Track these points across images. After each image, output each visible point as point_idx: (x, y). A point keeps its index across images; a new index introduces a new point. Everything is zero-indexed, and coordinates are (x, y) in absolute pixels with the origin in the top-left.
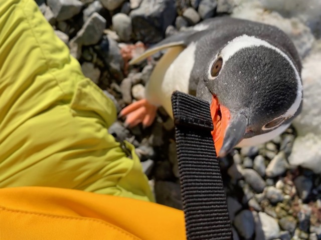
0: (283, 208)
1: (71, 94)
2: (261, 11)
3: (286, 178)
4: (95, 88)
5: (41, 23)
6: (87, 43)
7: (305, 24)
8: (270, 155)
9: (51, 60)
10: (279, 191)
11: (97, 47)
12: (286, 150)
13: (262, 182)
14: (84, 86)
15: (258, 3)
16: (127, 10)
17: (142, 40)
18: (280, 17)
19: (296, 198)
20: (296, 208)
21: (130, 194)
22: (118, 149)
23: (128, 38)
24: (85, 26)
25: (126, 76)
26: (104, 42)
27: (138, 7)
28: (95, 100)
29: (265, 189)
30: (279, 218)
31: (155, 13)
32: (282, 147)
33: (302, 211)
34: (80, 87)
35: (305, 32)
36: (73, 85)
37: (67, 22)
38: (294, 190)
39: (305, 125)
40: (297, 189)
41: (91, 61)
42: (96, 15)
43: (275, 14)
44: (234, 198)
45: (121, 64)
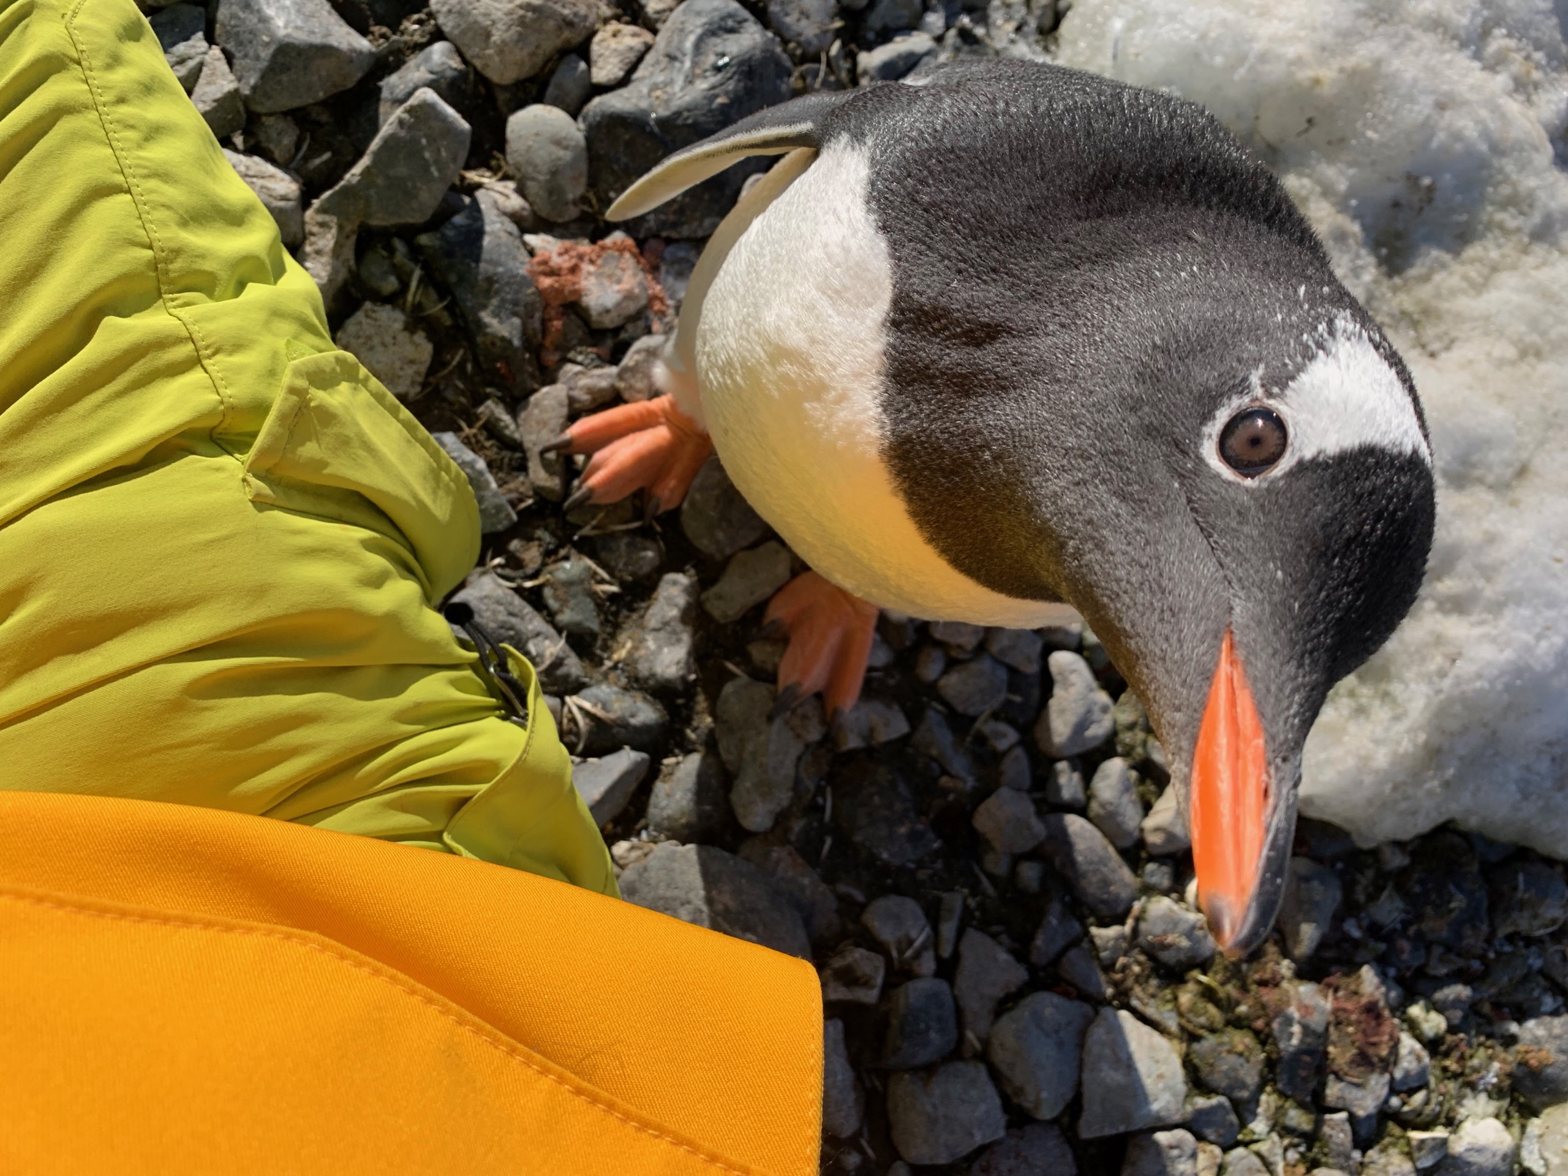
1: (260, 408)
4: (378, 397)
9: (177, 252)
13: (1124, 875)
14: (322, 378)
16: (575, 91)
17: (630, 230)
19: (1272, 949)
22: (468, 674)
23: (573, 212)
27: (624, 81)
28: (368, 447)
29: (1137, 906)
30: (1191, 1037)
31: (691, 108)
33: (1293, 1011)
34: (302, 383)
36: (272, 373)
37: (298, 116)
41: (394, 299)
42: (429, 96)
44: (994, 936)
45: (526, 318)
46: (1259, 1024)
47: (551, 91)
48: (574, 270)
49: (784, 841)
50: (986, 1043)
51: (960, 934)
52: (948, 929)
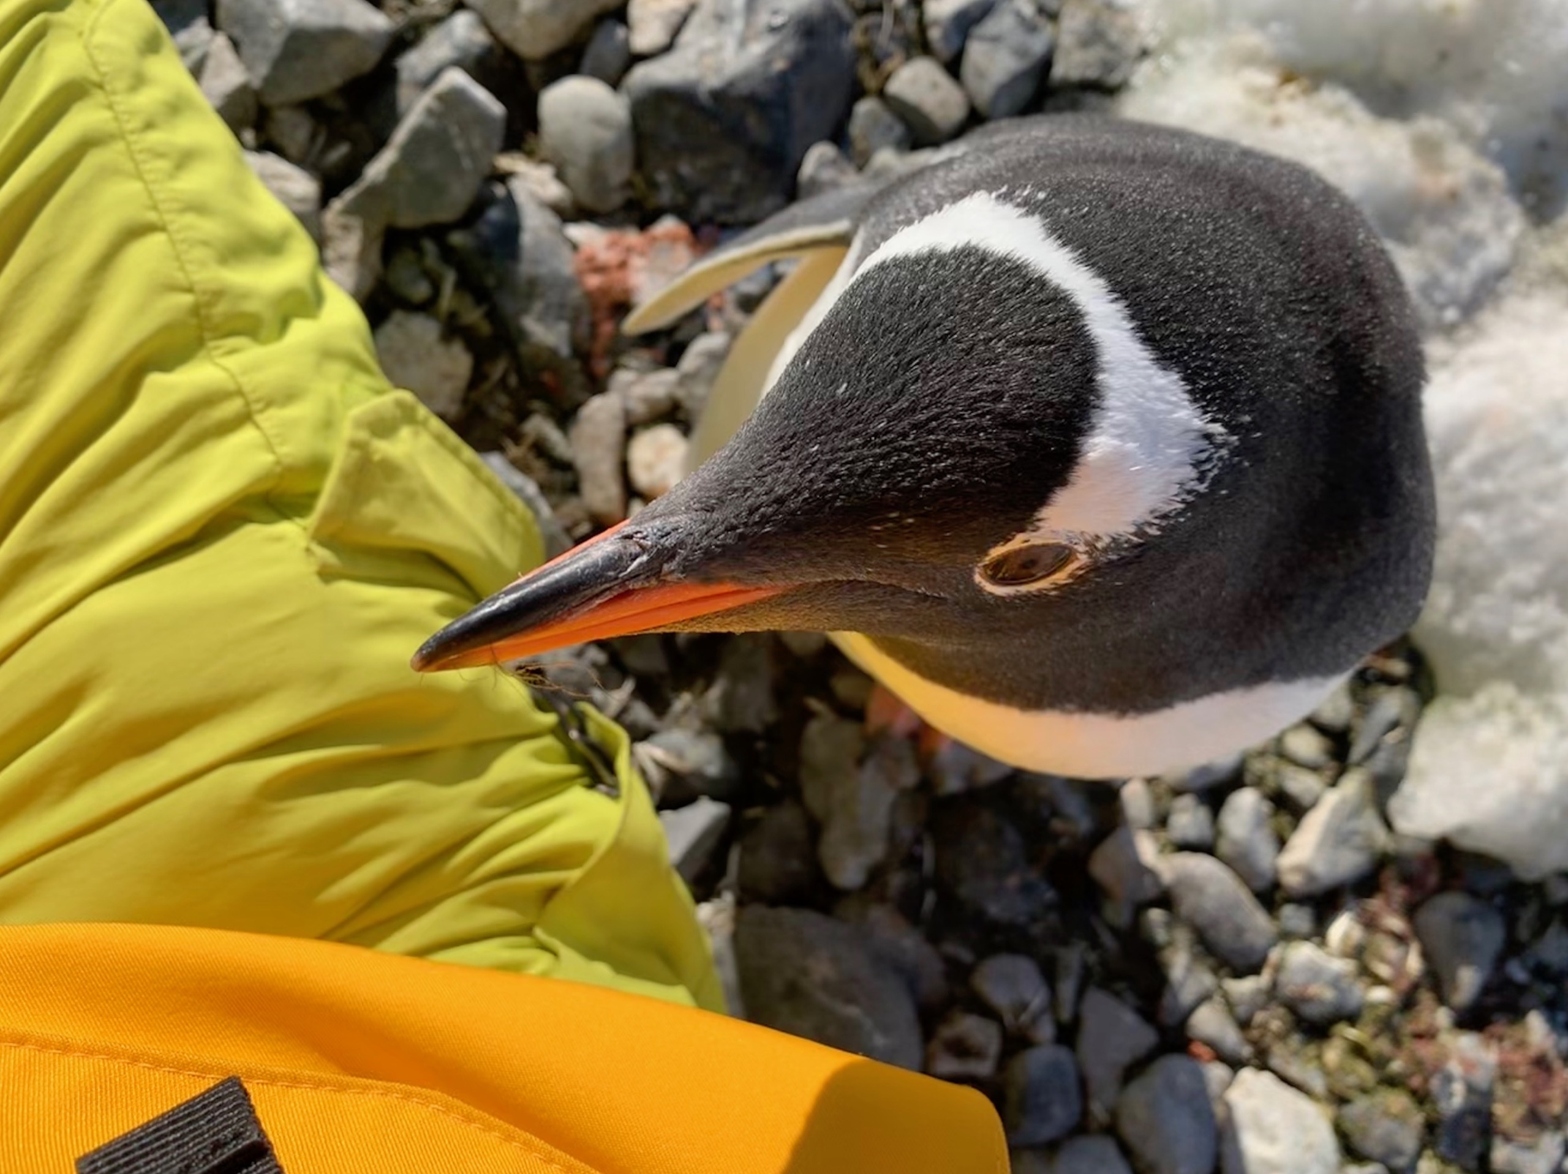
0: (1358, 1050)
1: (318, 466)
2: (1266, 79)
3: (1375, 904)
4: (439, 439)
5: (175, 108)
6: (407, 220)
7: (1481, 148)
8: (1300, 784)
9: (218, 294)
10: (1341, 966)
11: (457, 238)
12: (1379, 763)
13: (1259, 921)
14: (383, 427)
15: (1252, 39)
16: (615, 62)
17: (682, 213)
18: (1357, 111)
19: (1426, 998)
20: (1425, 1051)
21: (602, 970)
22: (548, 741)
23: (617, 199)
24: (401, 135)
25: (597, 385)
26: (494, 214)
27: (668, 48)
28: (434, 498)
29: (1274, 955)
30: (1340, 1100)
31: (746, 76)
32: (1358, 751)
33: (1454, 1067)
34: (363, 435)
35: (1481, 185)
36: (327, 424)
37: (314, 108)
38: (1414, 963)
39: (1476, 643)
40: (1426, 955)
41: (426, 307)
42: (457, 78)
43: (1334, 96)
44: (1117, 994)
45: (574, 322)
46: (1416, 1082)
47: (588, 62)
48: (623, 265)
49: (882, 899)
50: (1114, 1114)
51: (1080, 993)
52: (1067, 989)
